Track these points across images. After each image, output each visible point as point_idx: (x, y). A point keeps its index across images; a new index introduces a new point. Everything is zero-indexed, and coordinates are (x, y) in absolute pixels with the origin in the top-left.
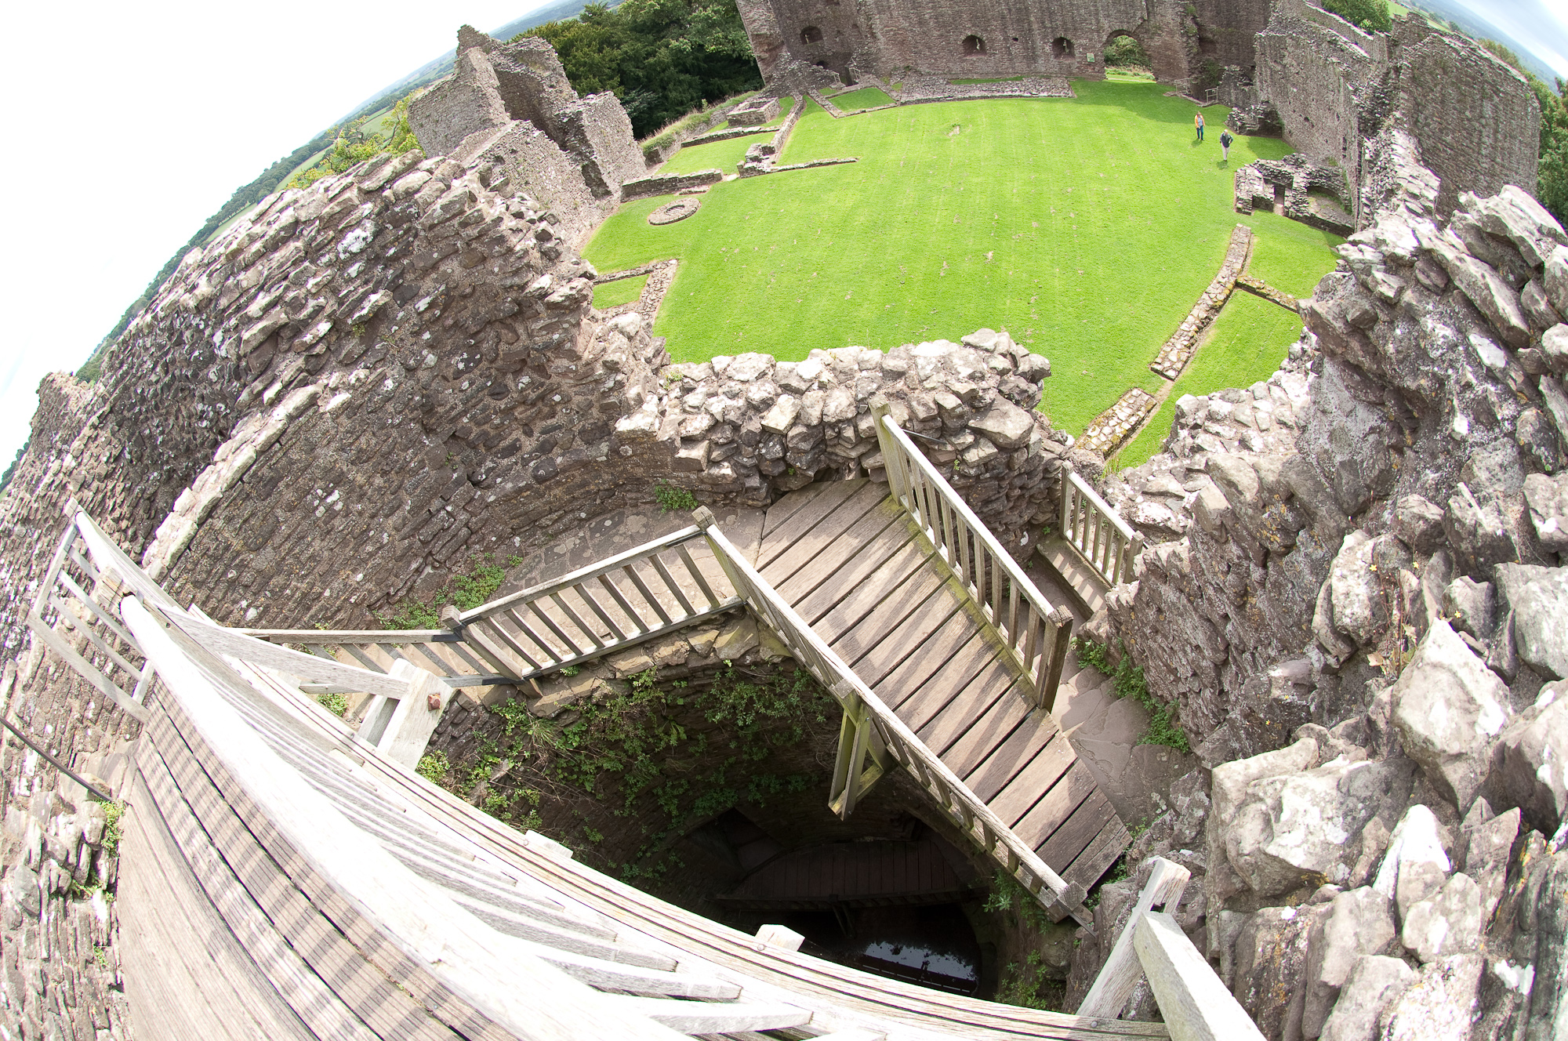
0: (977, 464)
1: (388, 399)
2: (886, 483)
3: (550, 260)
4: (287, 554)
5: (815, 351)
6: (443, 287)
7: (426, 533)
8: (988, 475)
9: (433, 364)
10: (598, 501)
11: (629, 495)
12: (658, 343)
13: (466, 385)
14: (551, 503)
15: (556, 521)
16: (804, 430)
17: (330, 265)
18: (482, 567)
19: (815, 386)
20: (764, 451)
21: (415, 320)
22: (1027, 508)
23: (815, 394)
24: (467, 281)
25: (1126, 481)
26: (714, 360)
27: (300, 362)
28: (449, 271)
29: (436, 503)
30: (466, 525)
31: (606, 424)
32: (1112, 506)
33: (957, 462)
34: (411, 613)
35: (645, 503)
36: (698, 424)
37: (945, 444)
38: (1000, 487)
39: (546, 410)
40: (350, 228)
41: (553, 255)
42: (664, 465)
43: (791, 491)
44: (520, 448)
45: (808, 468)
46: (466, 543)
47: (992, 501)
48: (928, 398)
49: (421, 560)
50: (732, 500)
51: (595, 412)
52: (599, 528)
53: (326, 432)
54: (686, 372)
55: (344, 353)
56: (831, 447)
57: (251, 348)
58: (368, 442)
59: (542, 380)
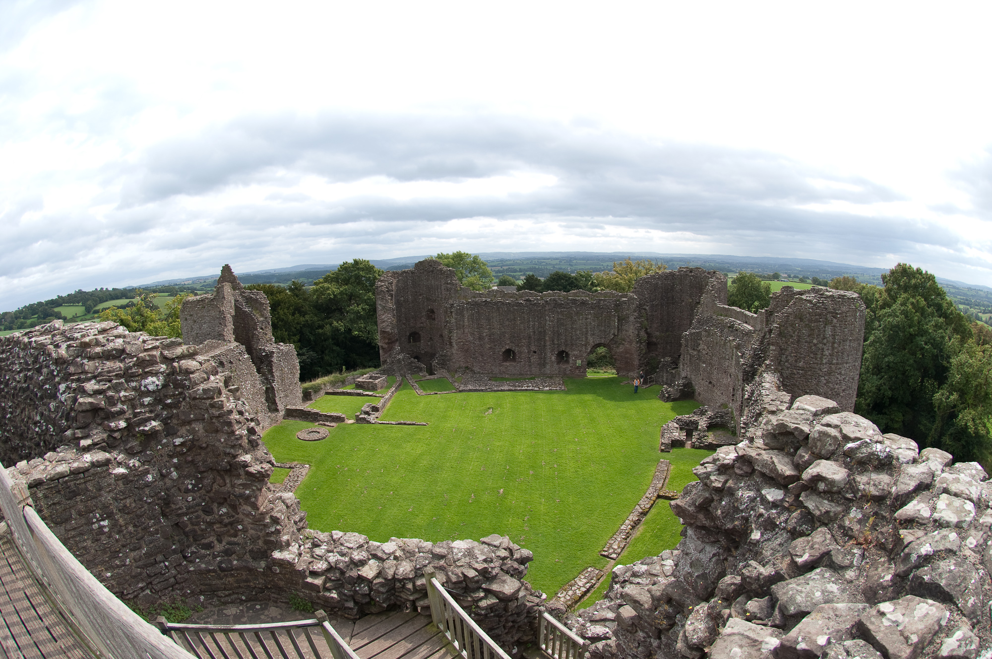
0: (486, 608)
1: (148, 485)
2: (430, 616)
3: (252, 446)
4: (72, 537)
5: (393, 538)
6: (191, 437)
7: (151, 570)
8: (492, 614)
9: (175, 478)
10: (254, 593)
11: (273, 595)
12: (302, 514)
13: (190, 499)
14: (226, 584)
15: (226, 596)
17: (134, 389)
18: (179, 604)
19: (392, 558)
20: (358, 589)
21: (171, 448)
22: (516, 633)
23: (391, 562)
24: (205, 440)
25: (580, 616)
26: (334, 532)
27: (105, 436)
28: (197, 429)
29: (160, 557)
30: (174, 577)
31: (266, 551)
32: (571, 630)
33: (473, 607)
35: (282, 602)
36: (321, 566)
37: (467, 597)
38: (500, 621)
39: (232, 531)
40: (151, 374)
41: (255, 444)
42: (297, 584)
43: (372, 614)
44: (213, 547)
45: (383, 602)
46: (172, 587)
47: (494, 629)
48: (458, 571)
49: (145, 584)
50: (335, 612)
51: (260, 542)
52: (252, 608)
53: (110, 485)
54: (315, 535)
55: (129, 445)
56: (398, 592)
57: (80, 409)
58: (130, 504)
59: (234, 514)
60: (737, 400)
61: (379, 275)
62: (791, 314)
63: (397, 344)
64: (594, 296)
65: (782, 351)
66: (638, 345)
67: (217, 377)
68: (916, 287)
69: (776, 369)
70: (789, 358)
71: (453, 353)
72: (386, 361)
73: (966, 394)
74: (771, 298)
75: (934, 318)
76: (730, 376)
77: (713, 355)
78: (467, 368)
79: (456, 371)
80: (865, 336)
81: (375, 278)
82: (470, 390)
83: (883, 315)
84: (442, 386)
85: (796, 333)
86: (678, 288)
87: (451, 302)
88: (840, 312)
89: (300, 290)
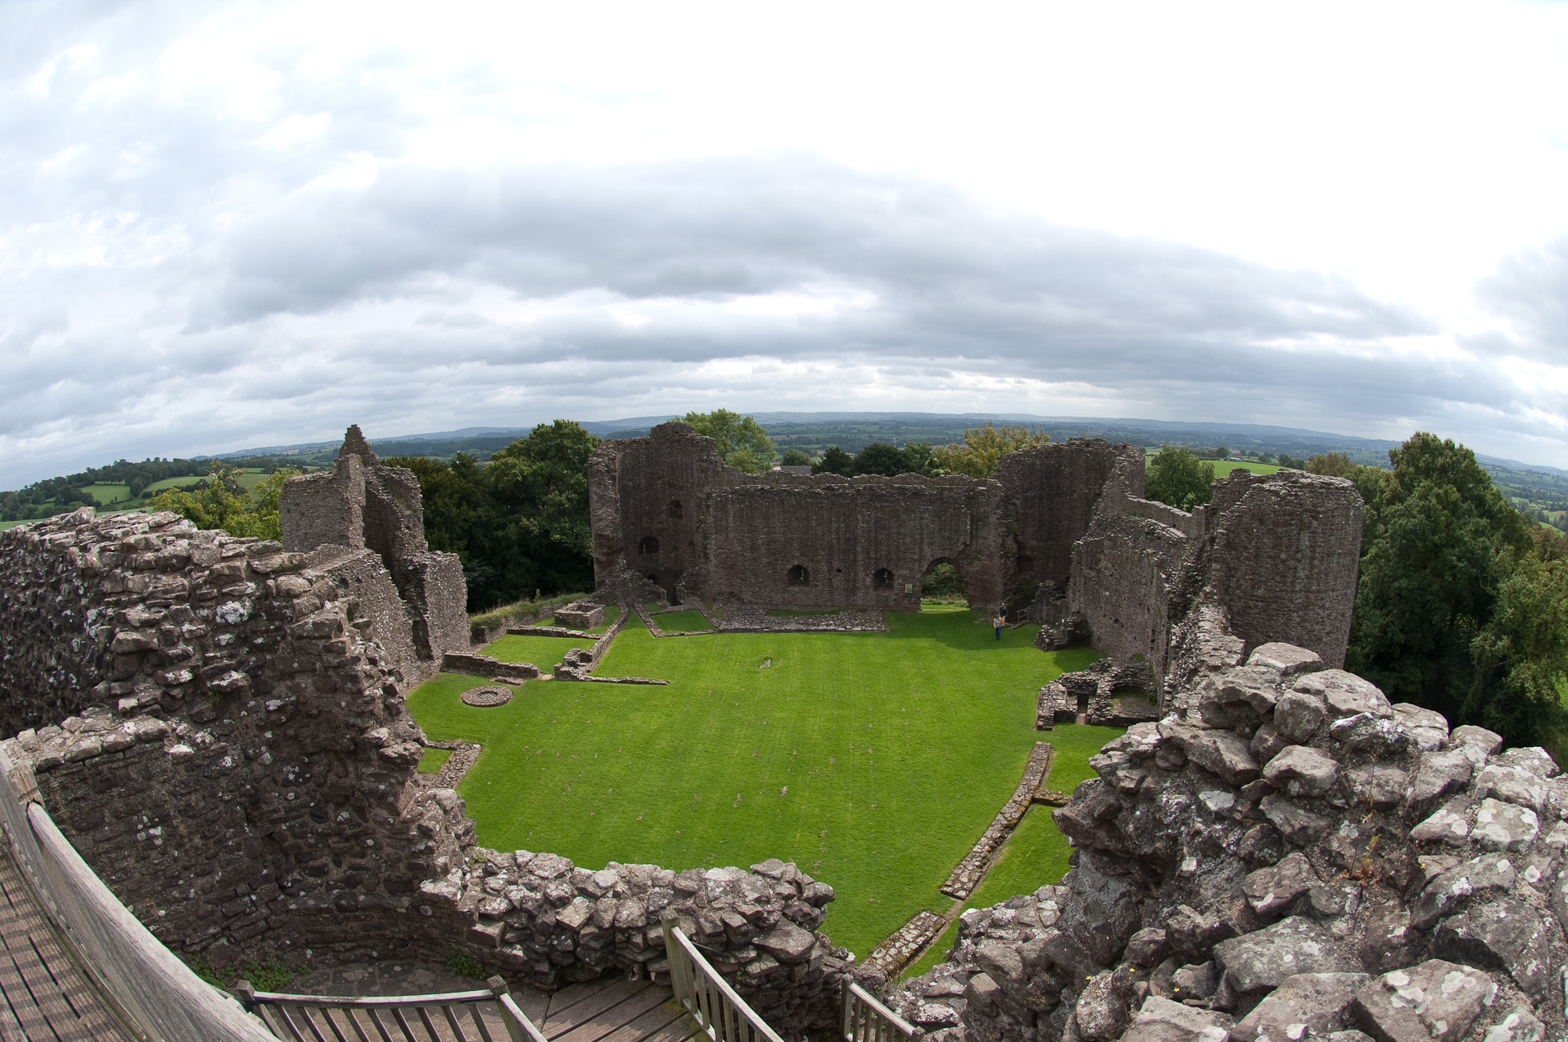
0: (759, 976)
1: (224, 772)
2: (670, 987)
3: (391, 715)
4: (104, 853)
5: (612, 863)
6: (293, 698)
7: (228, 908)
8: (769, 985)
9: (268, 762)
10: (391, 947)
11: (421, 951)
12: (469, 824)
13: (291, 796)
14: (346, 932)
15: (348, 950)
16: (596, 931)
17: (205, 620)
18: (272, 961)
19: (610, 894)
20: (556, 942)
21: (262, 715)
22: (807, 1015)
23: (609, 901)
24: (316, 703)
25: (908, 989)
26: (518, 852)
27: (158, 693)
28: (303, 685)
29: (242, 888)
30: (266, 919)
31: (410, 881)
32: (894, 1011)
33: (739, 973)
34: (202, 969)
35: (436, 962)
36: (498, 905)
37: (728, 957)
38: (780, 996)
39: (358, 849)
40: (232, 597)
41: (394, 711)
42: (459, 933)
43: (578, 982)
44: (327, 873)
45: (596, 965)
46: (262, 934)
47: (772, 1009)
48: (715, 916)
49: (219, 929)
50: (519, 979)
51: (402, 867)
52: (388, 970)
53: (164, 771)
54: (489, 857)
55: (196, 709)
56: (620, 949)
57: (119, 650)
58: (197, 801)
59: (360, 821)
60: (1158, 649)
61: (594, 446)
62: (1245, 513)
63: (622, 555)
64: (934, 483)
65: (1230, 571)
66: (1003, 561)
67: (336, 603)
68: (1444, 470)
69: (1222, 599)
70: (1242, 582)
71: (709, 571)
72: (603, 581)
73: (1522, 638)
74: (1215, 487)
75: (1472, 520)
76: (1149, 610)
77: (1121, 577)
78: (732, 594)
79: (714, 600)
80: (1362, 548)
81: (588, 451)
82: (736, 630)
83: (1391, 514)
84: (692, 623)
85: (1253, 543)
86: (1067, 470)
87: (707, 489)
88: (1323, 509)
89: (469, 467)
